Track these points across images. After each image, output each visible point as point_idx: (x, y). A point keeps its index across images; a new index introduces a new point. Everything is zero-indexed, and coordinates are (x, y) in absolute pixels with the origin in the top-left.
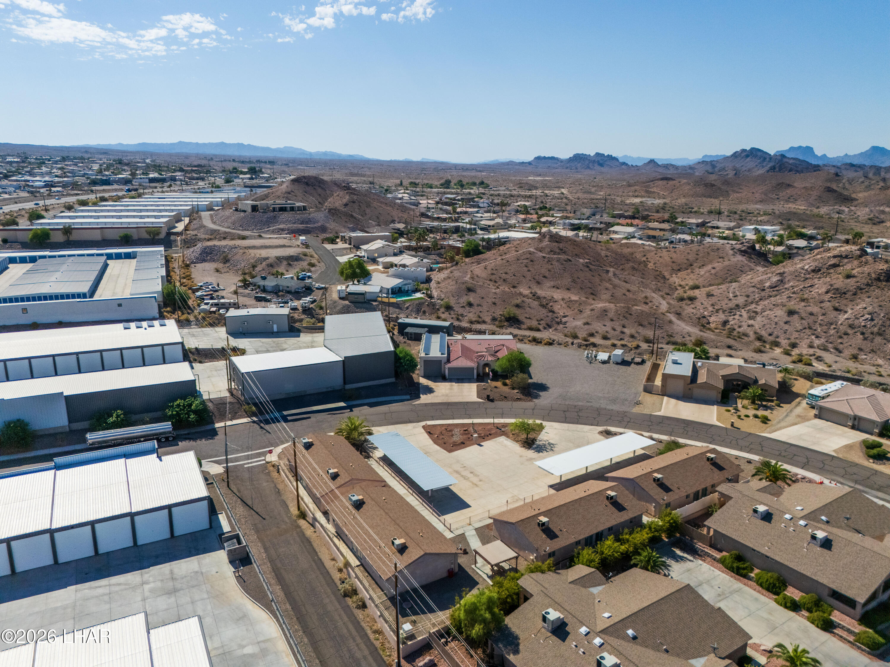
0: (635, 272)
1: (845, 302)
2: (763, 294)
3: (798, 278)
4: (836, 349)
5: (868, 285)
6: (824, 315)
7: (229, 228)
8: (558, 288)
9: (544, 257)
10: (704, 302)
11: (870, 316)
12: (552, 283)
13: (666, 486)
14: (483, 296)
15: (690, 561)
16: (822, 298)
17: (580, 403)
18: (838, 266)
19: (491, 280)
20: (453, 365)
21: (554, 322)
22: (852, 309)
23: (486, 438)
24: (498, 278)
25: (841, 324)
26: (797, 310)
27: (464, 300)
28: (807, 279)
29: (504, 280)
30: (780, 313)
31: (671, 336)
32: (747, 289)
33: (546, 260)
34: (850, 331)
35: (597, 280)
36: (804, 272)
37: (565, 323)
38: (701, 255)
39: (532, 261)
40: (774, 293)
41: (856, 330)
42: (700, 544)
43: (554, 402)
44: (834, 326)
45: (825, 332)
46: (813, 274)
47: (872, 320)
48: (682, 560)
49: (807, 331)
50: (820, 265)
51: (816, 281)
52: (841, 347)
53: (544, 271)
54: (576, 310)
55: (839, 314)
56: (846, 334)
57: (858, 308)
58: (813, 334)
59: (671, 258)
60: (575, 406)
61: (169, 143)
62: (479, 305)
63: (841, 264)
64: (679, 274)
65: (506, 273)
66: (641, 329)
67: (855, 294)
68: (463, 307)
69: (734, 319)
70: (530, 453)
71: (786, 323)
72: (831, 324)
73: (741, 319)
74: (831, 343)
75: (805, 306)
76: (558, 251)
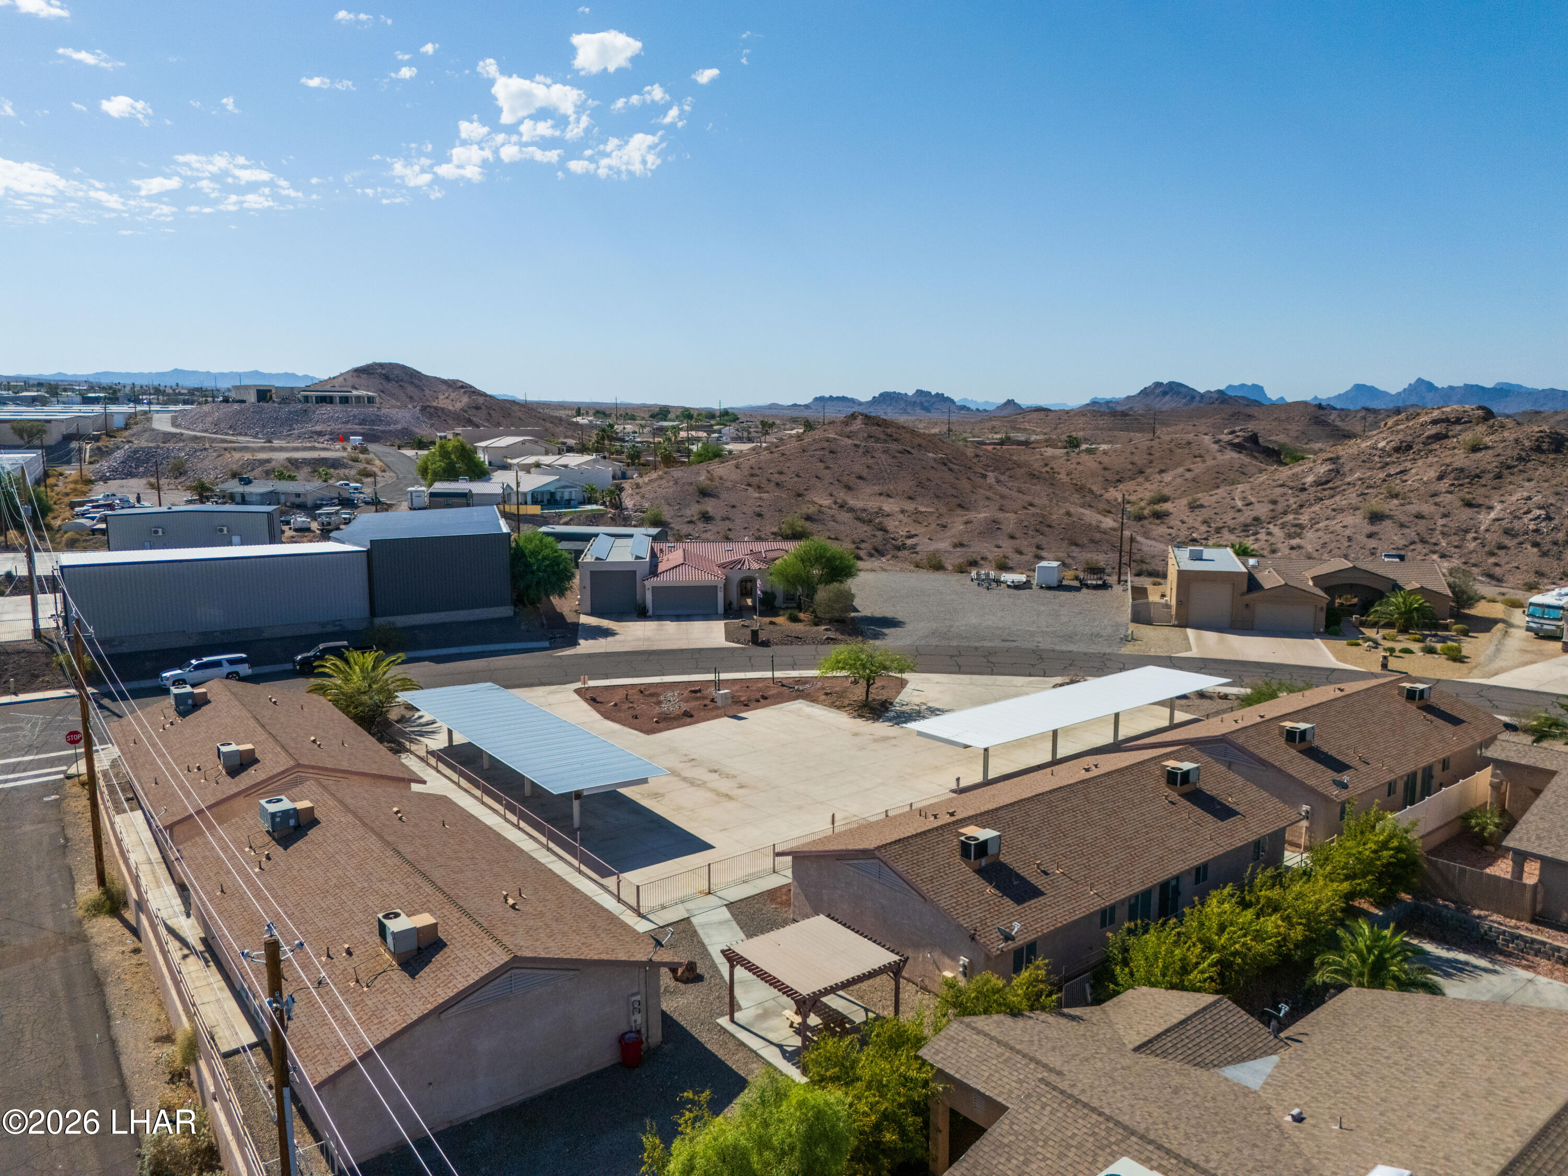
0: (1035, 481)
1: (1483, 490)
2: (1304, 496)
3: (1368, 465)
4: (1491, 576)
5: (1520, 459)
6: (1445, 516)
7: (206, 431)
8: (888, 496)
9: (856, 445)
10: (1185, 519)
11: (1543, 512)
12: (877, 489)
13: (1326, 754)
14: (734, 503)
15: (1486, 970)
16: (1434, 487)
17: (987, 644)
18: (1446, 437)
19: (749, 485)
20: (663, 580)
21: (889, 546)
22: (1502, 502)
23: (752, 705)
24: (764, 481)
25: (1487, 530)
26: (1387, 512)
27: (693, 510)
28: (1387, 464)
29: (777, 484)
30: (1355, 521)
31: (1143, 562)
32: (1269, 491)
33: (861, 450)
34: (1507, 542)
35: (965, 485)
36: (1378, 453)
37: (914, 547)
38: (1158, 455)
39: (831, 452)
40: (1326, 493)
41: (1521, 539)
42: (1495, 917)
43: (923, 642)
44: (1470, 536)
45: (1456, 547)
46: (1397, 455)
47: (1549, 518)
48: (1461, 970)
49: (1419, 547)
50: (1409, 438)
51: (1408, 465)
52: (1498, 571)
53: (858, 468)
54: (933, 526)
55: (1478, 513)
56: (1501, 547)
57: (1514, 498)
58: (1434, 552)
59: (1100, 463)
60: (976, 648)
61: (154, 371)
62: (724, 519)
63: (1450, 434)
64: (1121, 487)
65: (781, 473)
66: (1076, 552)
67: (1499, 476)
68: (690, 522)
69: (1257, 540)
70: (881, 728)
71: (1370, 536)
72: (1467, 531)
73: (1273, 540)
74: (1474, 565)
75: (1402, 505)
76: (882, 436)
